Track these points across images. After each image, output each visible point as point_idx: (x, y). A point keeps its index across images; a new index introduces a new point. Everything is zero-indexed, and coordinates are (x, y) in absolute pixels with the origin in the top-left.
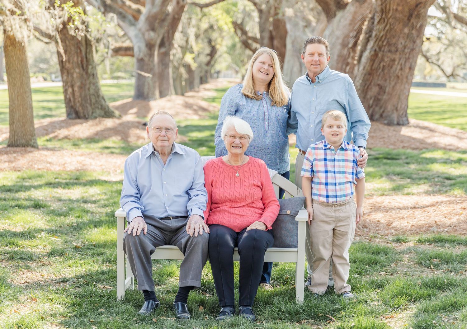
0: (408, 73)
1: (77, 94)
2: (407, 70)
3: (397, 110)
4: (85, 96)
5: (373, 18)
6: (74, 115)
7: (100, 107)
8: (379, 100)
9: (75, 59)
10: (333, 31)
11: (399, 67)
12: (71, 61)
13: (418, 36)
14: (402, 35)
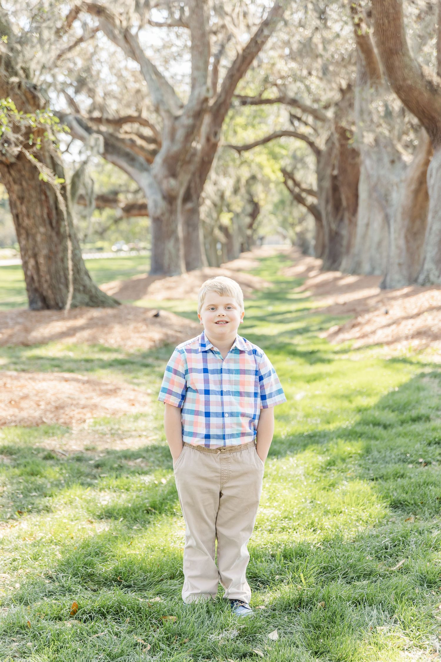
1: (43, 268)
4: (57, 272)
6: (40, 304)
7: (81, 288)
9: (38, 211)
12: (32, 214)
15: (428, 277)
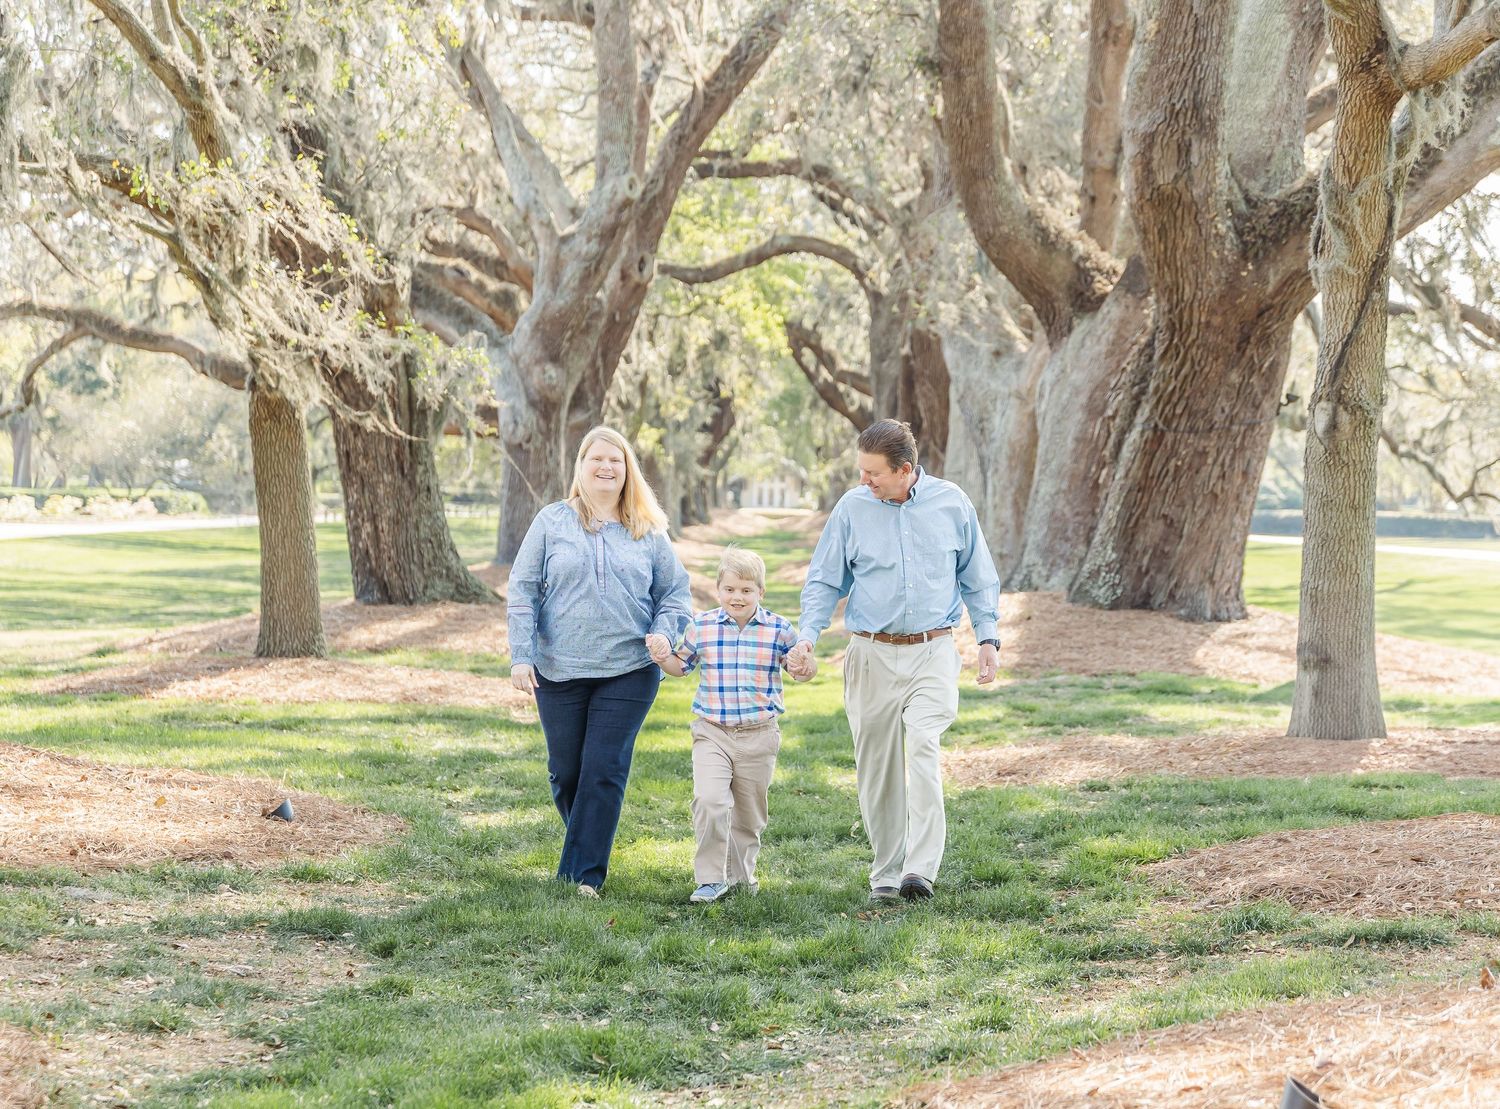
0: (1242, 485)
2: (1239, 481)
3: (1213, 583)
5: (1150, 344)
8: (1165, 555)
10: (1063, 371)
11: (1217, 471)
13: (1265, 392)
14: (1223, 390)
15: (1028, 577)
